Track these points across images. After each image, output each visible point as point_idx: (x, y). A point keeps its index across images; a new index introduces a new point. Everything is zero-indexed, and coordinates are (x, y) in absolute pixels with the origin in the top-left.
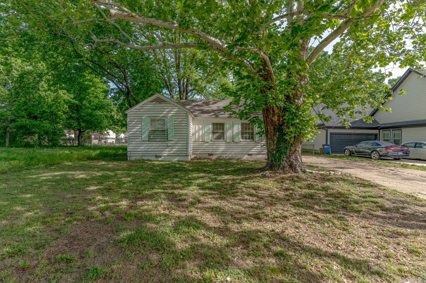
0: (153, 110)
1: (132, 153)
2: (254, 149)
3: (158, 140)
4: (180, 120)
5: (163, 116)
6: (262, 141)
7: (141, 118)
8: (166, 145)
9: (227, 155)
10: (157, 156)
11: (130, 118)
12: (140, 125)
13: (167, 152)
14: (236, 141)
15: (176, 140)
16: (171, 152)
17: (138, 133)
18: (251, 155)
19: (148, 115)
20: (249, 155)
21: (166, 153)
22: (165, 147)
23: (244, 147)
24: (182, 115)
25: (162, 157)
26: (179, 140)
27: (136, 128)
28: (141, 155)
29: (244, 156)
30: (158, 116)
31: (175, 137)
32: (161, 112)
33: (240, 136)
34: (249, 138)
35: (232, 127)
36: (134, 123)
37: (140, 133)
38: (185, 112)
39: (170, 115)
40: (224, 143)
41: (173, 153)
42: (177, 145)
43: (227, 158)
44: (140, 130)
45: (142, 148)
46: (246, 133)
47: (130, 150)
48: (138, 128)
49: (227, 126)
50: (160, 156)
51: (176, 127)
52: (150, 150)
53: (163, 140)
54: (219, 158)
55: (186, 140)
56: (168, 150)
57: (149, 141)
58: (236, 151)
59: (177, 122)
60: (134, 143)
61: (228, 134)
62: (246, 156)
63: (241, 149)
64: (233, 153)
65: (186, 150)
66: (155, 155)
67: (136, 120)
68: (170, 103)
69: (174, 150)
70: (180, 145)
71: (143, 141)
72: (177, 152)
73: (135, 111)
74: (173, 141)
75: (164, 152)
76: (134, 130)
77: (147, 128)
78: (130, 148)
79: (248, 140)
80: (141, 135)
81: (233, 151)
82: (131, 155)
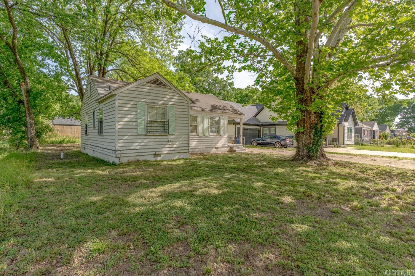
0: (151, 94)
1: (123, 152)
2: (220, 142)
3: (157, 134)
4: (180, 110)
5: (163, 104)
6: (225, 135)
7: (136, 103)
8: (167, 140)
9: (199, 150)
10: (155, 155)
11: (120, 101)
12: (134, 113)
13: (167, 149)
14: (207, 135)
15: (177, 134)
16: (172, 149)
17: (131, 123)
19: (145, 100)
21: (165, 151)
22: (165, 143)
23: (212, 140)
24: (183, 104)
25: (162, 156)
26: (180, 134)
27: (129, 116)
28: (137, 154)
29: (212, 150)
30: (156, 103)
31: (177, 131)
32: (161, 99)
33: (209, 130)
34: (215, 132)
35: (203, 121)
36: (126, 109)
37: (134, 124)
38: (187, 102)
39: (171, 103)
40: (197, 136)
41: (174, 150)
42: (178, 140)
43: (199, 152)
44: (134, 120)
45: (136, 144)
46: (213, 127)
47: (120, 148)
48: (131, 116)
49: (199, 119)
50: (160, 155)
51: (177, 118)
52: (146, 147)
53: (163, 134)
54: (193, 153)
55: (187, 133)
56: (167, 146)
57: (146, 135)
58: (206, 145)
59: (178, 112)
60: (126, 137)
61: (201, 129)
62: (214, 149)
63: (210, 142)
64: (204, 147)
65: (187, 145)
66: (154, 153)
67: (129, 105)
68: (170, 89)
69: (175, 146)
70: (181, 140)
71: (139, 135)
72: (177, 149)
73: (127, 92)
74: (174, 135)
75: (163, 149)
76: (126, 120)
77: (144, 118)
78: (120, 145)
79: (215, 134)
80: (135, 127)
81: (204, 145)
82: (122, 155)
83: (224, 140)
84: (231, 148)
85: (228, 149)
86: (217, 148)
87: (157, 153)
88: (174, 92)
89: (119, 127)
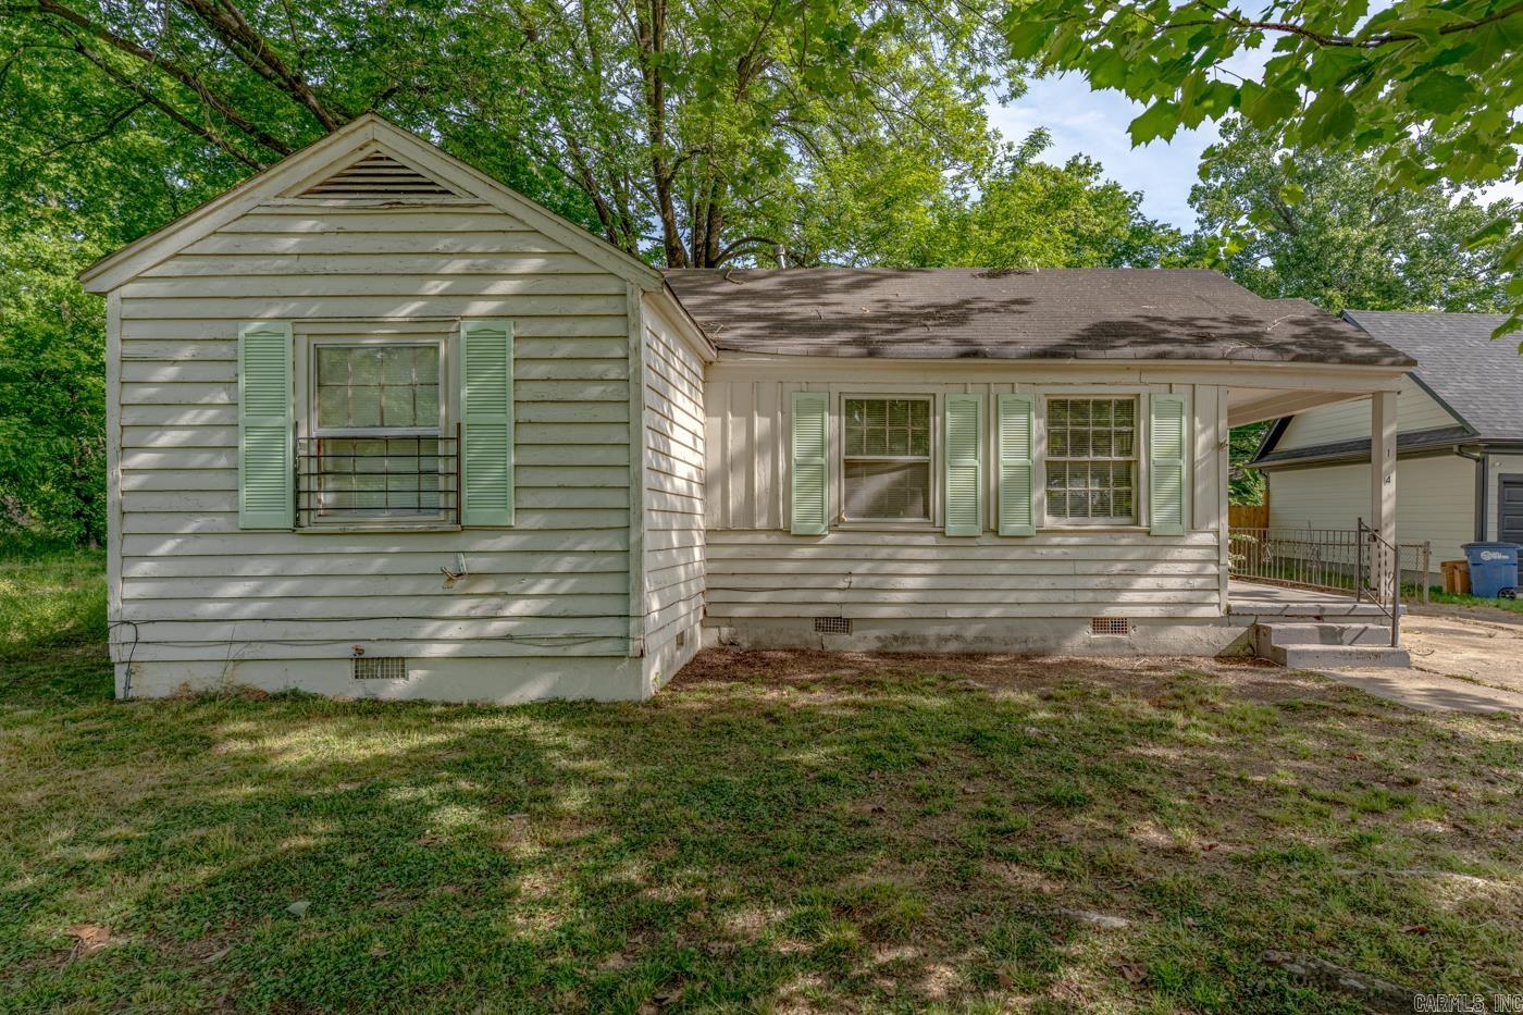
0: (331, 265)
1: (146, 632)
2: (1142, 583)
3: (378, 522)
4: (565, 349)
5: (420, 320)
6: (1193, 528)
7: (222, 330)
8: (445, 565)
9: (949, 630)
10: (364, 665)
11: (132, 330)
12: (223, 398)
13: (454, 630)
14: (1012, 526)
15: (534, 521)
16: (495, 628)
17: (200, 459)
18: (1119, 625)
19: (291, 307)
20: (1100, 624)
21: (444, 639)
22: (440, 586)
23: (1067, 568)
24: (584, 306)
25: (416, 675)
26: (566, 520)
27: (188, 417)
30: (373, 320)
31: (528, 500)
32: (404, 286)
33: (1040, 494)
34: (1102, 510)
35: (983, 431)
36: (169, 372)
37: (222, 462)
38: (612, 288)
39: (480, 307)
40: (930, 540)
41: (508, 638)
42: (541, 564)
43: (953, 647)
44: (219, 438)
45: (237, 589)
46: (1079, 472)
47: (129, 611)
48: (209, 415)
49: (947, 422)
50: (399, 665)
51: (528, 413)
52: (308, 608)
53: (422, 521)
54: (895, 647)
55: (617, 520)
56: (460, 607)
57: (295, 530)
58: (1012, 597)
59: (540, 370)
60: (168, 546)
61: (958, 483)
62: (1087, 634)
63: (1045, 583)
64: (995, 612)
65: (614, 607)
66: (349, 650)
67: (187, 352)
68: (475, 207)
69: (518, 607)
70: (565, 564)
71: (246, 531)
72: (541, 628)
73: (172, 268)
74: (507, 529)
75: (429, 628)
76: (168, 439)
77: (279, 421)
78: (132, 590)
79: (1097, 524)
80: (224, 481)
81: (993, 597)
82: (143, 653)
83: (1187, 568)
84: (1257, 630)
85: (1227, 636)
86: (1112, 626)
87: (374, 650)
88: (504, 224)
89: (133, 482)
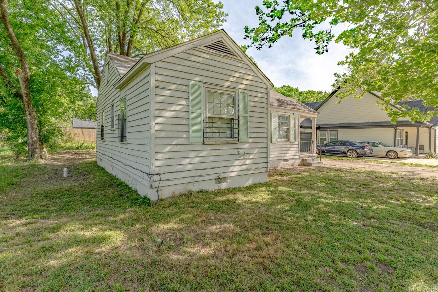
0: (211, 69)
1: (163, 177)
2: (290, 152)
3: (221, 141)
5: (229, 87)
6: (296, 141)
7: (185, 82)
8: (236, 152)
10: (219, 180)
11: (158, 78)
12: (184, 102)
13: (236, 169)
14: (274, 141)
15: (250, 140)
16: (244, 167)
21: (234, 171)
22: (233, 157)
23: (280, 149)
24: (259, 90)
25: (229, 181)
26: (257, 140)
27: (174, 108)
28: (188, 180)
29: (280, 163)
30: (220, 86)
31: (250, 135)
32: (227, 78)
33: (277, 134)
36: (167, 93)
37: (184, 123)
38: (265, 87)
39: (241, 86)
41: (247, 170)
42: (252, 151)
44: (182, 115)
45: (187, 161)
46: (281, 130)
47: (157, 170)
48: (179, 108)
50: (225, 180)
51: (251, 114)
52: (204, 166)
53: (231, 141)
55: (265, 140)
56: (237, 163)
57: (203, 143)
58: (273, 156)
59: (252, 104)
60: (168, 148)
62: (282, 163)
63: (278, 152)
65: (266, 160)
66: (215, 176)
67: (173, 87)
68: (240, 61)
69: (248, 162)
70: (256, 151)
71: (191, 144)
72: (252, 166)
73: (170, 60)
74: (247, 142)
75: (231, 169)
76: (168, 114)
77: (199, 111)
78: (158, 163)
80: (185, 128)
82: (163, 184)
83: (295, 149)
84: (303, 160)
85: (299, 161)
86: (286, 160)
87: (221, 176)
88: (247, 67)
89: (158, 127)
